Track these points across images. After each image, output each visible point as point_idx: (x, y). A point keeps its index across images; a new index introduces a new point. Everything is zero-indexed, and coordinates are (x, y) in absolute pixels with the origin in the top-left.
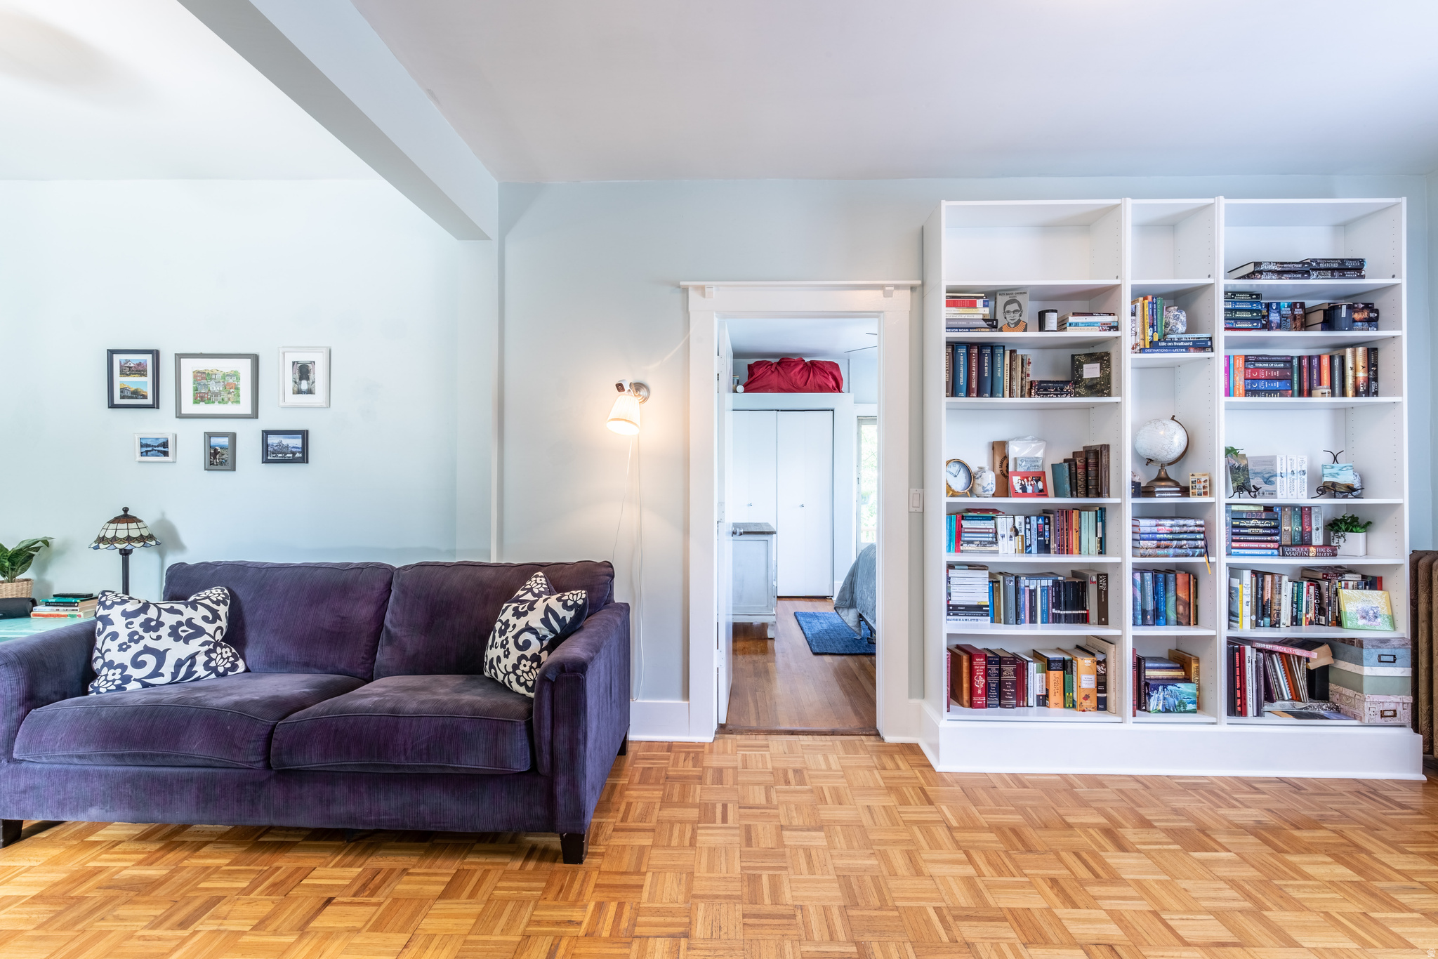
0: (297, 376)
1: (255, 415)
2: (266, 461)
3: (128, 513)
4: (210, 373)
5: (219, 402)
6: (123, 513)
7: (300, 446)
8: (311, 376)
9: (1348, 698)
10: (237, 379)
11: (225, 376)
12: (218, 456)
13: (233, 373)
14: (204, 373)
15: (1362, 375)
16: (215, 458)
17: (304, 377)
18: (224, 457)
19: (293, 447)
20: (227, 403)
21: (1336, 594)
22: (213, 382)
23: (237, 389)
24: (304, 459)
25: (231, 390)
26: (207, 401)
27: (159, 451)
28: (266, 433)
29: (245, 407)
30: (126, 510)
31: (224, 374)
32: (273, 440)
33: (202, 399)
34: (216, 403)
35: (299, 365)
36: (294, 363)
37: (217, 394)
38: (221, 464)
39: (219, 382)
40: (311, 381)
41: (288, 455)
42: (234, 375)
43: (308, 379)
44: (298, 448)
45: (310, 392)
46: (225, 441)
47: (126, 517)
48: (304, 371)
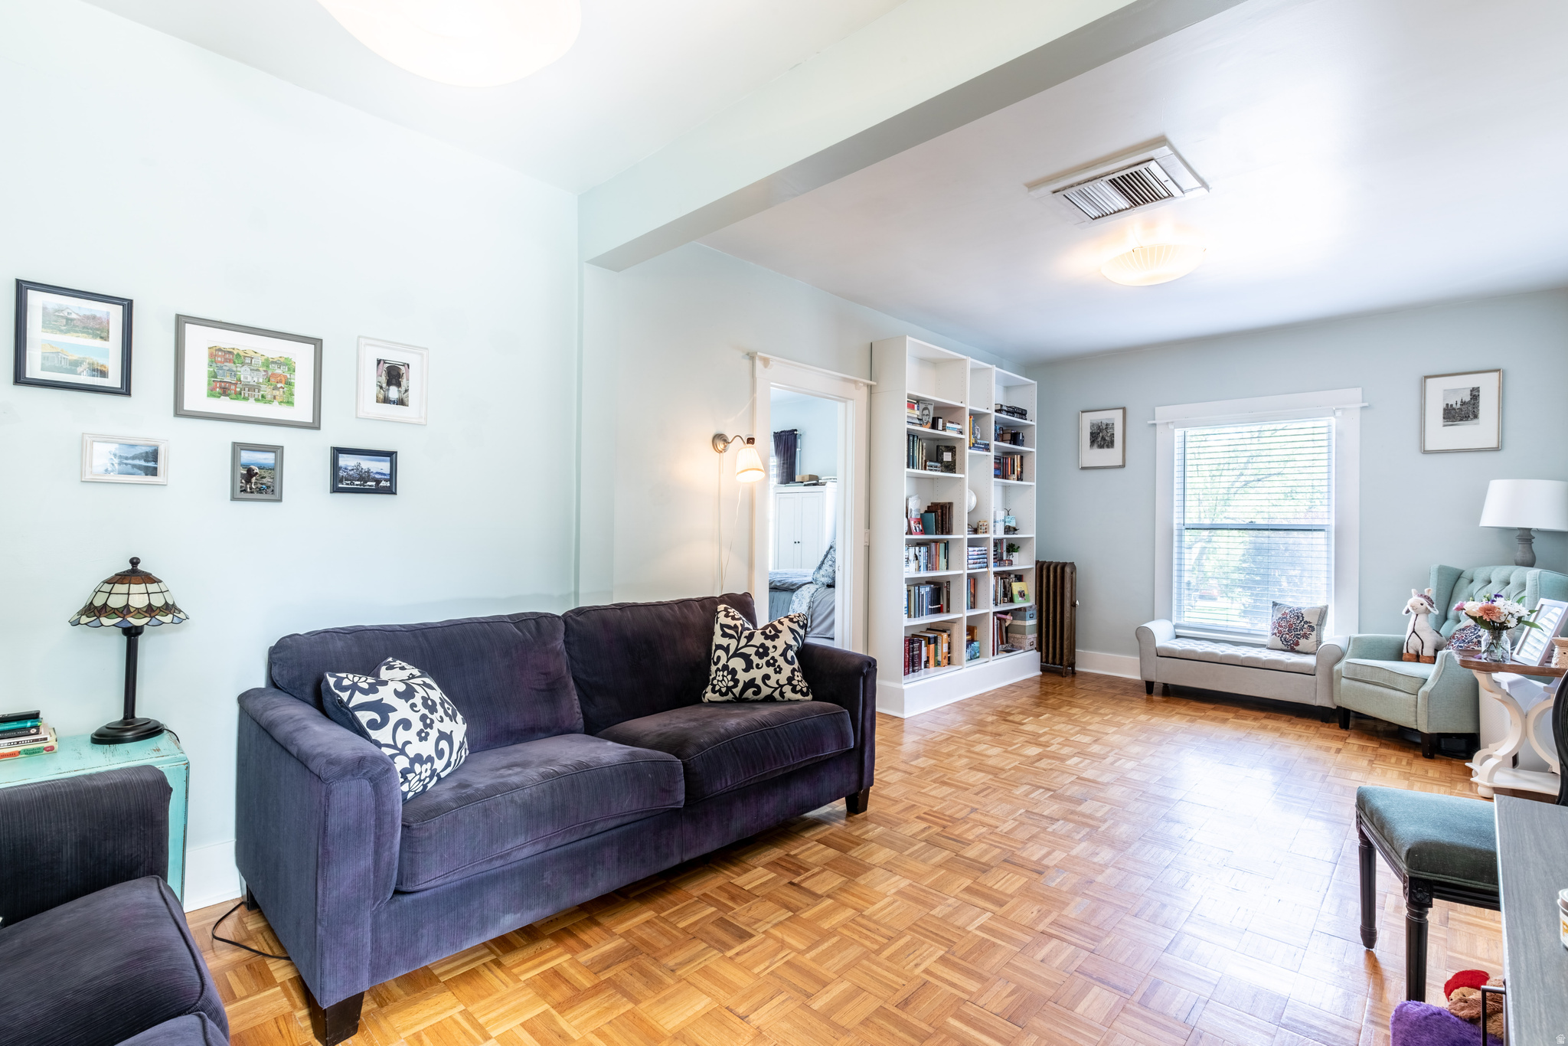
0: (384, 379)
1: (315, 425)
2: (335, 490)
3: (140, 567)
4: (242, 354)
5: (257, 400)
6: (130, 567)
7: (387, 471)
8: (404, 382)
9: (1018, 639)
10: (289, 369)
11: (268, 363)
12: (254, 480)
13: (282, 360)
14: (230, 353)
15: (1019, 469)
16: (248, 481)
17: (394, 381)
18: (264, 481)
19: (377, 473)
20: (270, 402)
21: (1010, 585)
22: (246, 367)
23: (289, 384)
24: (391, 491)
25: (279, 385)
26: (234, 396)
27: (134, 466)
28: (337, 451)
29: (302, 410)
30: (135, 562)
31: (267, 360)
32: (345, 461)
33: (225, 392)
34: (252, 400)
35: (387, 365)
36: (379, 362)
37: (252, 388)
38: (260, 491)
39: (258, 370)
40: (403, 389)
41: (369, 483)
42: (286, 365)
43: (399, 385)
44: (385, 475)
45: (401, 402)
46: (268, 458)
47: (134, 574)
48: (394, 375)
